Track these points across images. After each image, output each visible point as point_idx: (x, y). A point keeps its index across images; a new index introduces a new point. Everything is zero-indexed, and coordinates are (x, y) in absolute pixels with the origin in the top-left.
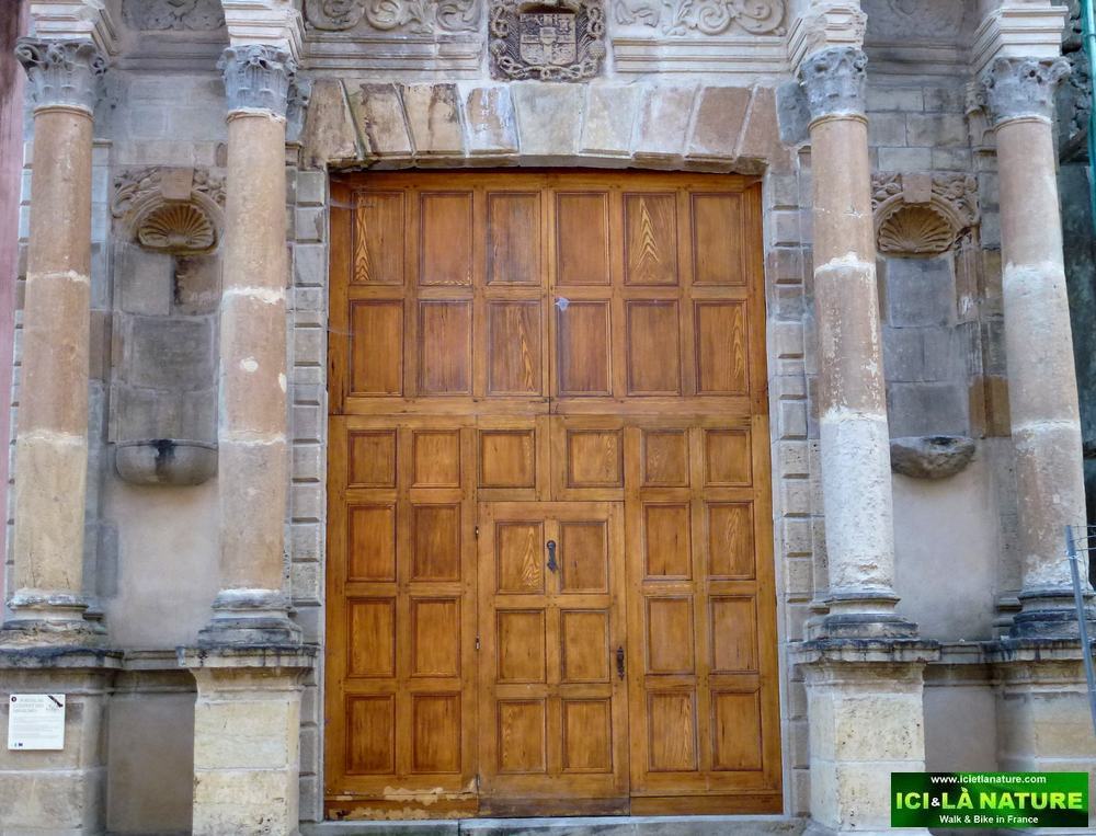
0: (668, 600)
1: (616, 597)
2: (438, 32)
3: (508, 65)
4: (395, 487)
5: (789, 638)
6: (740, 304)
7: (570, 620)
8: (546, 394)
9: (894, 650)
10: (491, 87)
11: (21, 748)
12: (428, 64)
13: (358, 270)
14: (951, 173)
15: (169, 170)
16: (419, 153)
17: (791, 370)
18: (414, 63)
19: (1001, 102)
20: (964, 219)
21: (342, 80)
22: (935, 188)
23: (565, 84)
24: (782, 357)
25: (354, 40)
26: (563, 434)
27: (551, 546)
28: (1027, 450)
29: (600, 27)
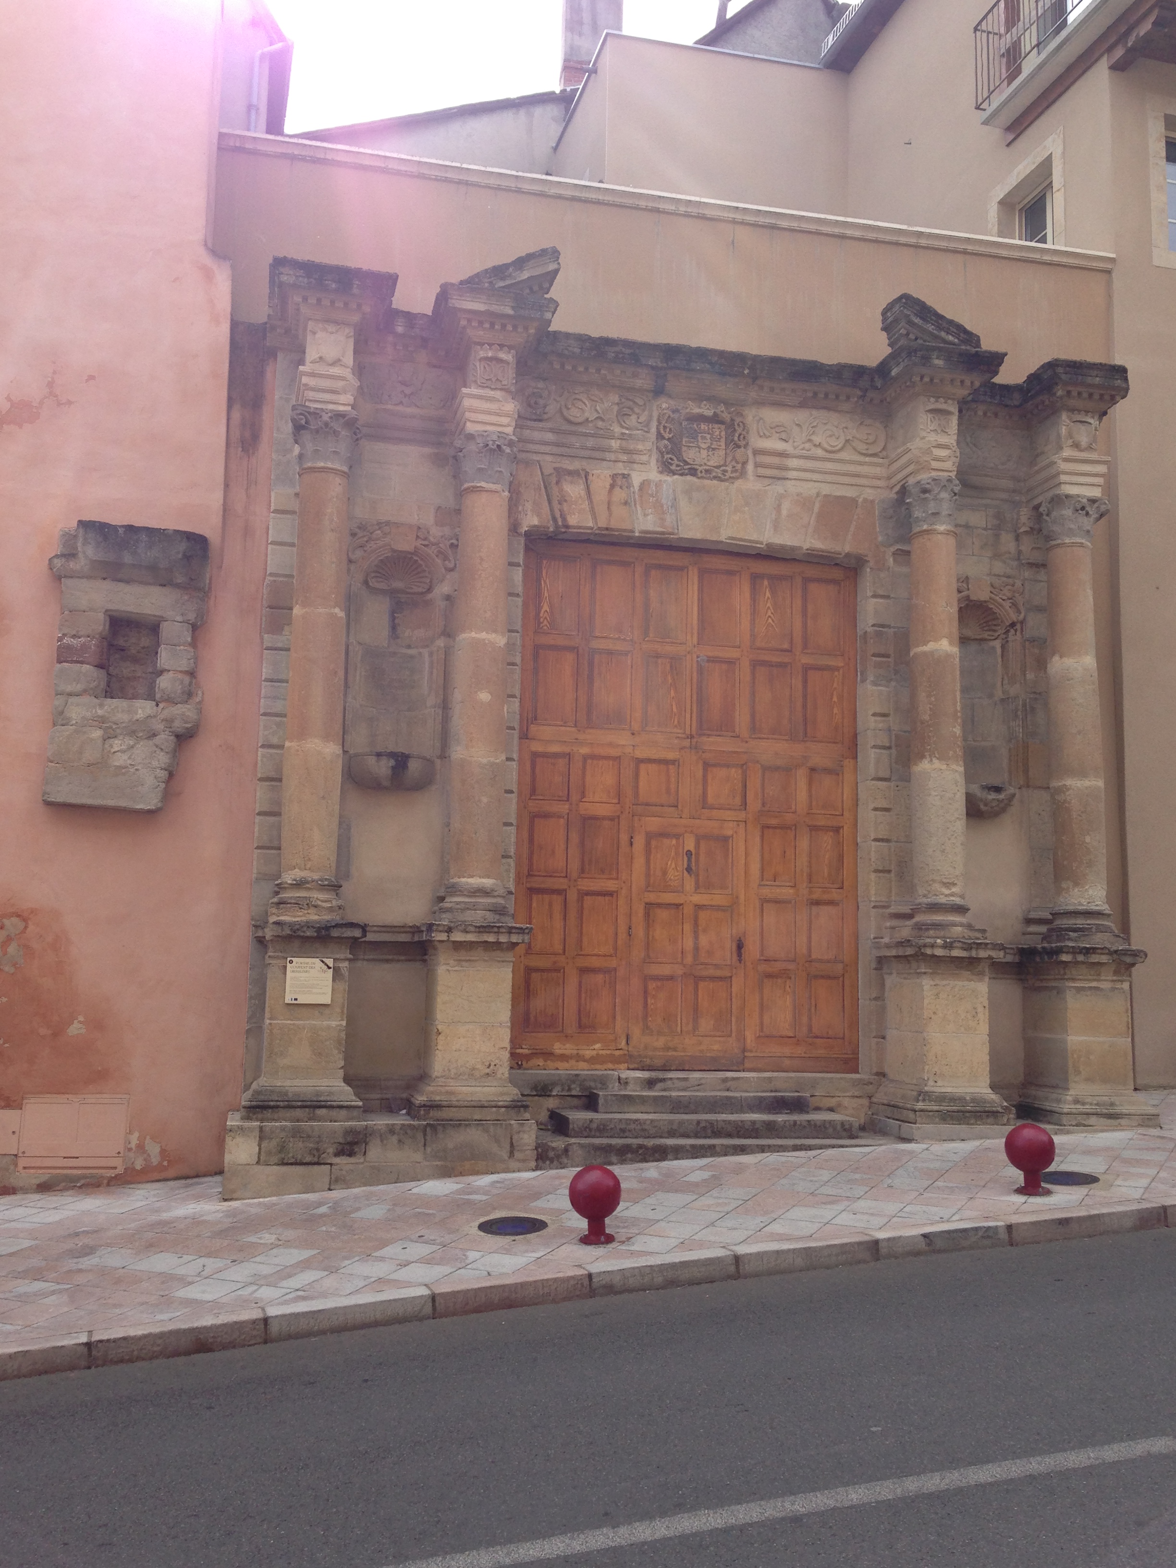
0: (777, 902)
1: (737, 897)
2: (617, 430)
3: (673, 462)
4: (568, 800)
5: (872, 936)
6: (839, 671)
7: (702, 915)
8: (688, 732)
9: (971, 948)
10: (657, 479)
11: (296, 1002)
12: (608, 456)
13: (542, 620)
14: (1005, 579)
15: (397, 525)
16: (599, 528)
17: (881, 725)
18: (598, 454)
19: (1056, 528)
20: (1014, 617)
21: (538, 461)
22: (993, 590)
23: (715, 482)
24: (874, 715)
25: (552, 430)
26: (700, 766)
27: (689, 854)
28: (1064, 800)
29: (744, 438)
